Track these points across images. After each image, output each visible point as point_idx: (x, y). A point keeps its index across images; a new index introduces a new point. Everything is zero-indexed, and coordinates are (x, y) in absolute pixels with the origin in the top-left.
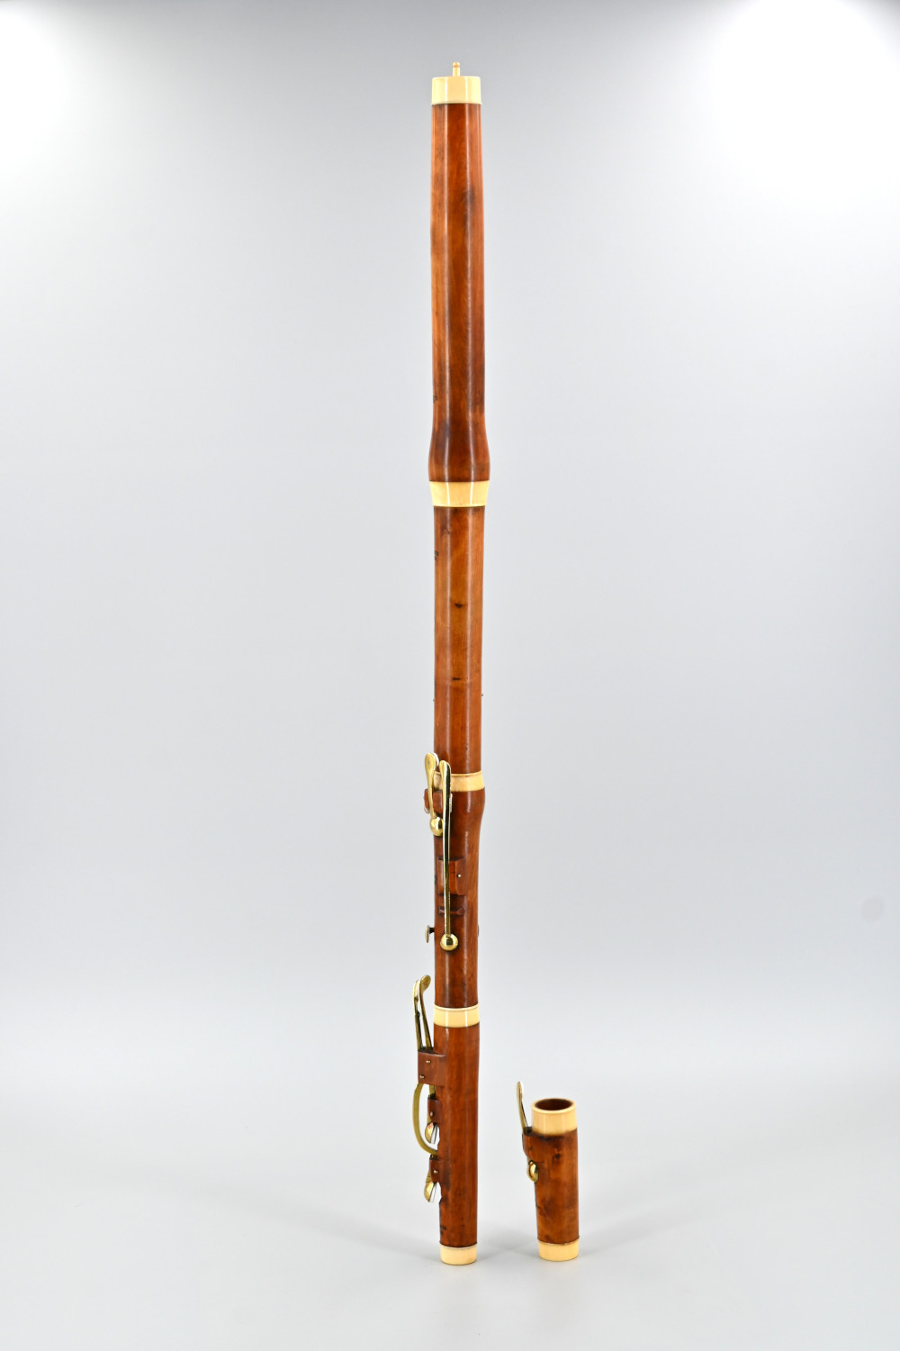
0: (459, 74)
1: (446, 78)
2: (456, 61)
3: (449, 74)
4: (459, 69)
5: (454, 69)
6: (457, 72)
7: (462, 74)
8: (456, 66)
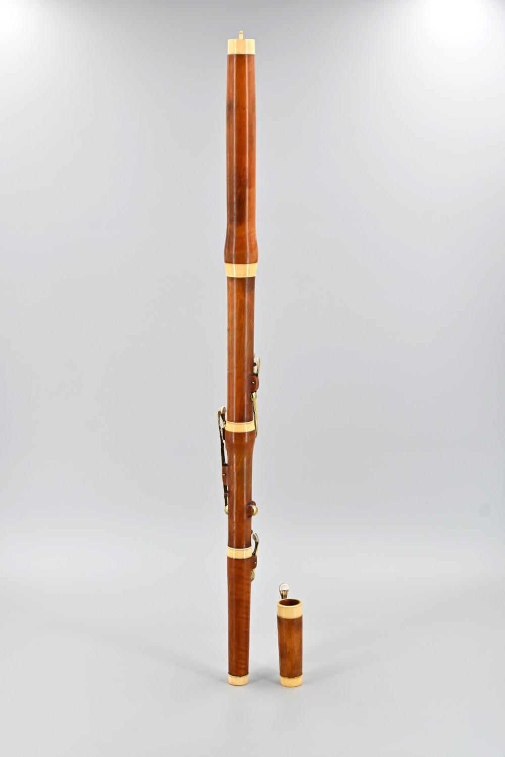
0: (242, 38)
1: (236, 40)
2: (241, 30)
3: (237, 37)
4: (242, 35)
5: (240, 35)
6: (241, 36)
7: (244, 38)
8: (241, 33)
